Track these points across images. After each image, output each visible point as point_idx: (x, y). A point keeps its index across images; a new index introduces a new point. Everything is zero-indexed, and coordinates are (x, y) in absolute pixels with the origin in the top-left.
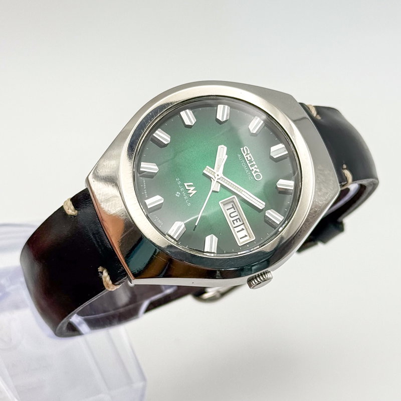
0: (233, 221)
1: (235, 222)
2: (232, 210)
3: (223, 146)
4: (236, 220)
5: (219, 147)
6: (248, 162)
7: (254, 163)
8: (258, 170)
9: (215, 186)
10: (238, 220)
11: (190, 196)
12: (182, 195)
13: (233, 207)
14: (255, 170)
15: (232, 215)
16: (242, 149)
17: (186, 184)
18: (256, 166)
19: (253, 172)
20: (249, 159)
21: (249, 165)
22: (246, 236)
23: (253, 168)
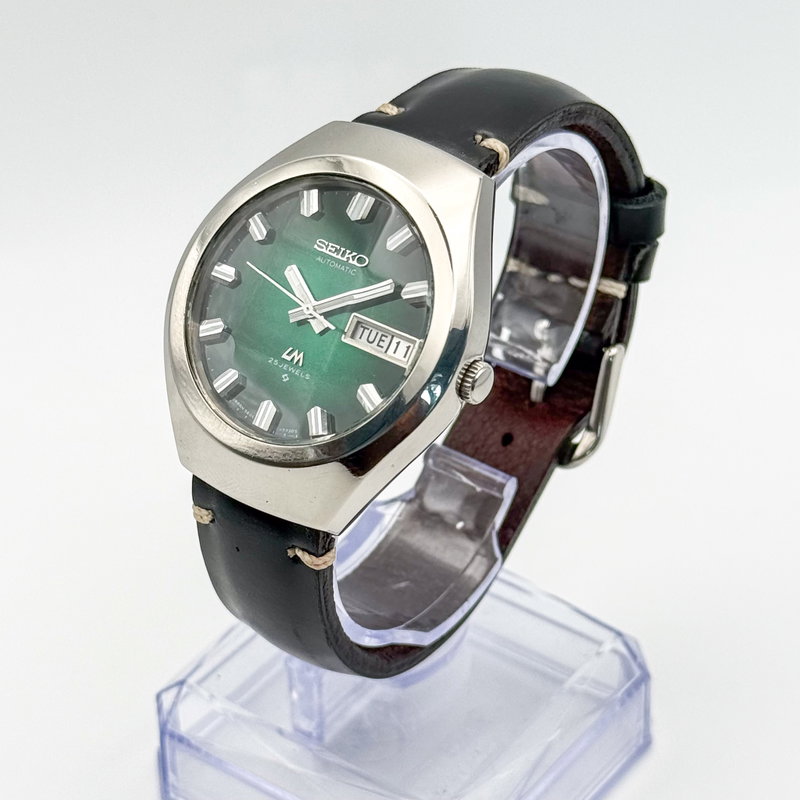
0: (378, 345)
1: (381, 344)
2: (367, 332)
3: (289, 268)
4: (381, 340)
5: (286, 273)
6: (334, 255)
7: (343, 249)
8: (354, 254)
9: (319, 324)
10: (383, 338)
11: (300, 364)
12: (291, 375)
13: (365, 328)
14: (350, 256)
15: (371, 339)
16: (316, 246)
17: (284, 356)
18: (348, 251)
19: (351, 261)
20: (333, 250)
21: (339, 257)
22: (408, 348)
23: (347, 256)
